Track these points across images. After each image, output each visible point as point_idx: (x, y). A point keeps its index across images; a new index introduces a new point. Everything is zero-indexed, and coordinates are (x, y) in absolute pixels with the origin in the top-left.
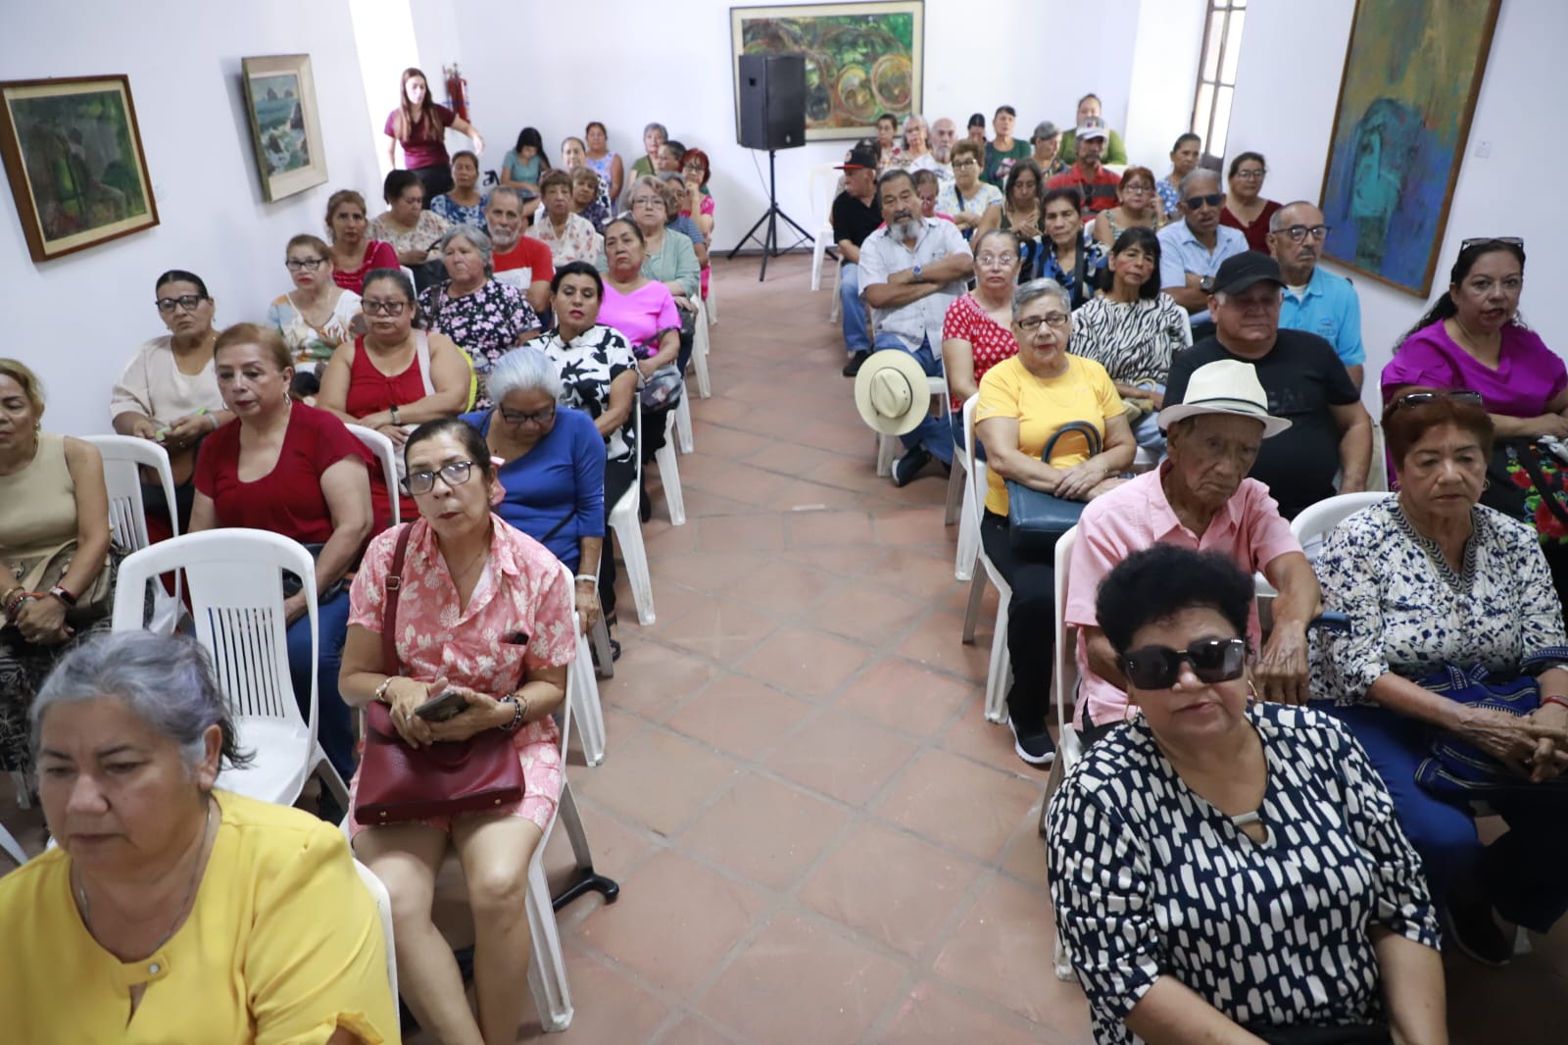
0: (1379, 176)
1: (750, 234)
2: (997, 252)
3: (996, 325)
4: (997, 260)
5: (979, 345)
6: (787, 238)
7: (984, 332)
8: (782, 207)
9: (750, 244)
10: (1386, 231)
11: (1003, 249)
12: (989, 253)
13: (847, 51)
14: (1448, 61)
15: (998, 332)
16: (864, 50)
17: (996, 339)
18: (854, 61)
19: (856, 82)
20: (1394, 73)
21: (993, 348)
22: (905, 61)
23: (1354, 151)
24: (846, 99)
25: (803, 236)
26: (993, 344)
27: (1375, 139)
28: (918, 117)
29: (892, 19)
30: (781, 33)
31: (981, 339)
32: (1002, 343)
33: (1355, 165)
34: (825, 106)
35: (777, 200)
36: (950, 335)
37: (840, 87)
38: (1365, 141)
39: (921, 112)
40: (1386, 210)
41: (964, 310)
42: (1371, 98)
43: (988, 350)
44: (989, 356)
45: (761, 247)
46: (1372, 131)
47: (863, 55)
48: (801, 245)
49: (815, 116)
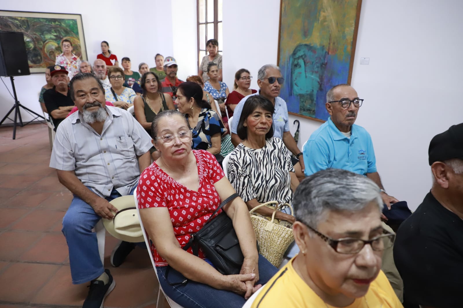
0: (306, 77)
1: (6, 117)
2: (174, 129)
3: (185, 189)
4: (176, 135)
5: (175, 209)
6: (27, 117)
7: (177, 197)
8: (21, 103)
9: (7, 121)
10: (315, 99)
11: (180, 126)
12: (168, 131)
13: (47, 34)
14: (337, 24)
15: (188, 195)
16: (55, 34)
17: (187, 201)
18: (51, 39)
19: (54, 47)
20: (306, 33)
21: (187, 209)
22: (76, 40)
23: (290, 67)
24: (50, 55)
25: (36, 116)
26: (187, 206)
27: (301, 62)
28: (87, 62)
29: (67, 22)
30: (9, 23)
31: (175, 203)
32: (194, 204)
33: (292, 73)
34: (39, 58)
35: (18, 100)
36: (147, 205)
37: (45, 49)
38: (296, 62)
39: (87, 60)
40: (313, 91)
41: (155, 181)
42: (295, 45)
43: (184, 212)
44: (185, 217)
45: (13, 122)
46: (299, 58)
47: (55, 36)
48: (36, 120)
49: (34, 62)
